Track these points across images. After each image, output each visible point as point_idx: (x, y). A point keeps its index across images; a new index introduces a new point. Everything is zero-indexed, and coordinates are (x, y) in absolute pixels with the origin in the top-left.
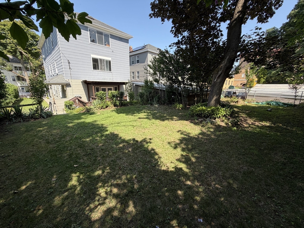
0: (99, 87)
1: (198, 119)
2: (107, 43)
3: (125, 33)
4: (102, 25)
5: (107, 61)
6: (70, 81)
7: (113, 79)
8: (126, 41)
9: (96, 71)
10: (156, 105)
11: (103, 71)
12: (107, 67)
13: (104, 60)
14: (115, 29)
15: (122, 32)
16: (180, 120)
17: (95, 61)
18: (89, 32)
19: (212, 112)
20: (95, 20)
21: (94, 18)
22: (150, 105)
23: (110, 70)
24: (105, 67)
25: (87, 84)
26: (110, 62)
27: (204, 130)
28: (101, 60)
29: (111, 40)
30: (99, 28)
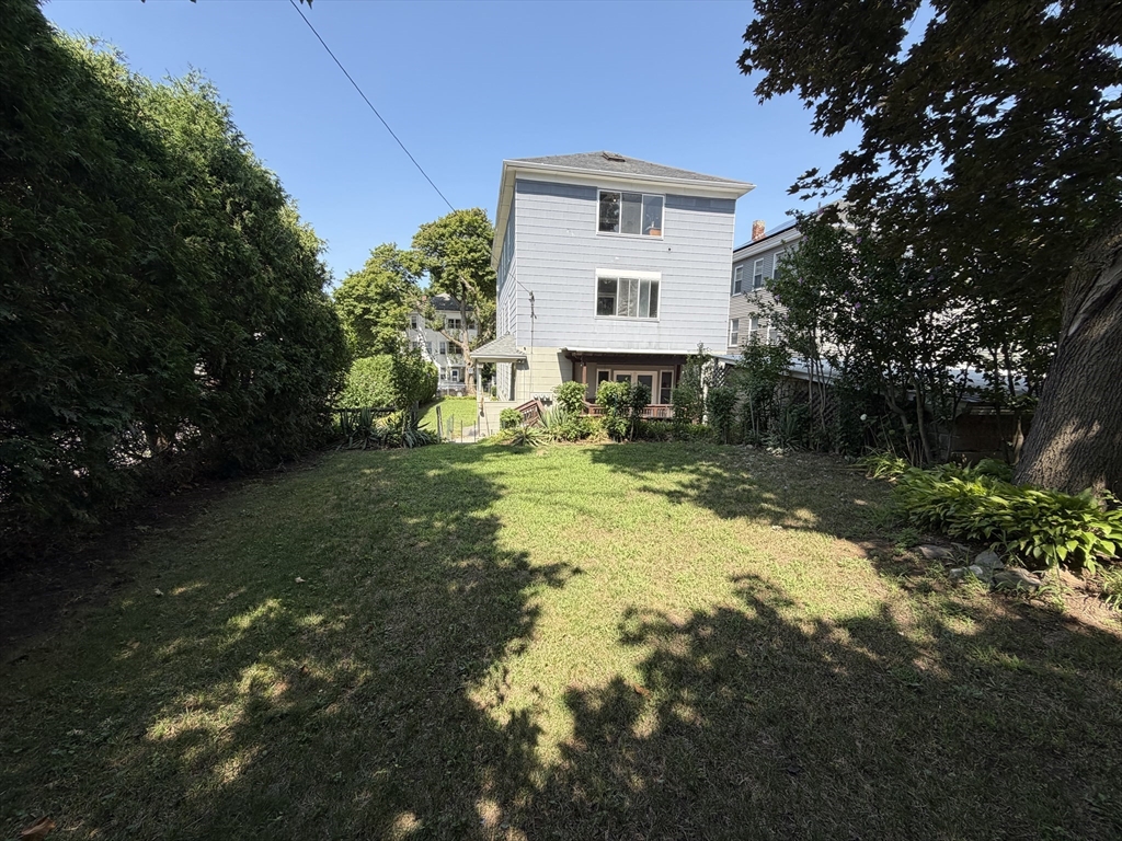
0: (609, 371)
1: (915, 546)
2: (653, 223)
3: (725, 179)
4: (644, 172)
5: (644, 285)
6: (528, 352)
7: (661, 345)
8: (725, 205)
9: (606, 320)
10: (775, 447)
11: (629, 317)
12: (643, 303)
13: (634, 282)
14: (689, 175)
15: (713, 179)
16: (818, 529)
17: (607, 288)
18: (598, 203)
19: (1018, 520)
20: (629, 161)
21: (624, 156)
22: (750, 446)
23: (653, 312)
24: (635, 305)
25: (574, 361)
26: (655, 286)
27: (905, 612)
28: (625, 282)
29: (667, 213)
30: (631, 184)
